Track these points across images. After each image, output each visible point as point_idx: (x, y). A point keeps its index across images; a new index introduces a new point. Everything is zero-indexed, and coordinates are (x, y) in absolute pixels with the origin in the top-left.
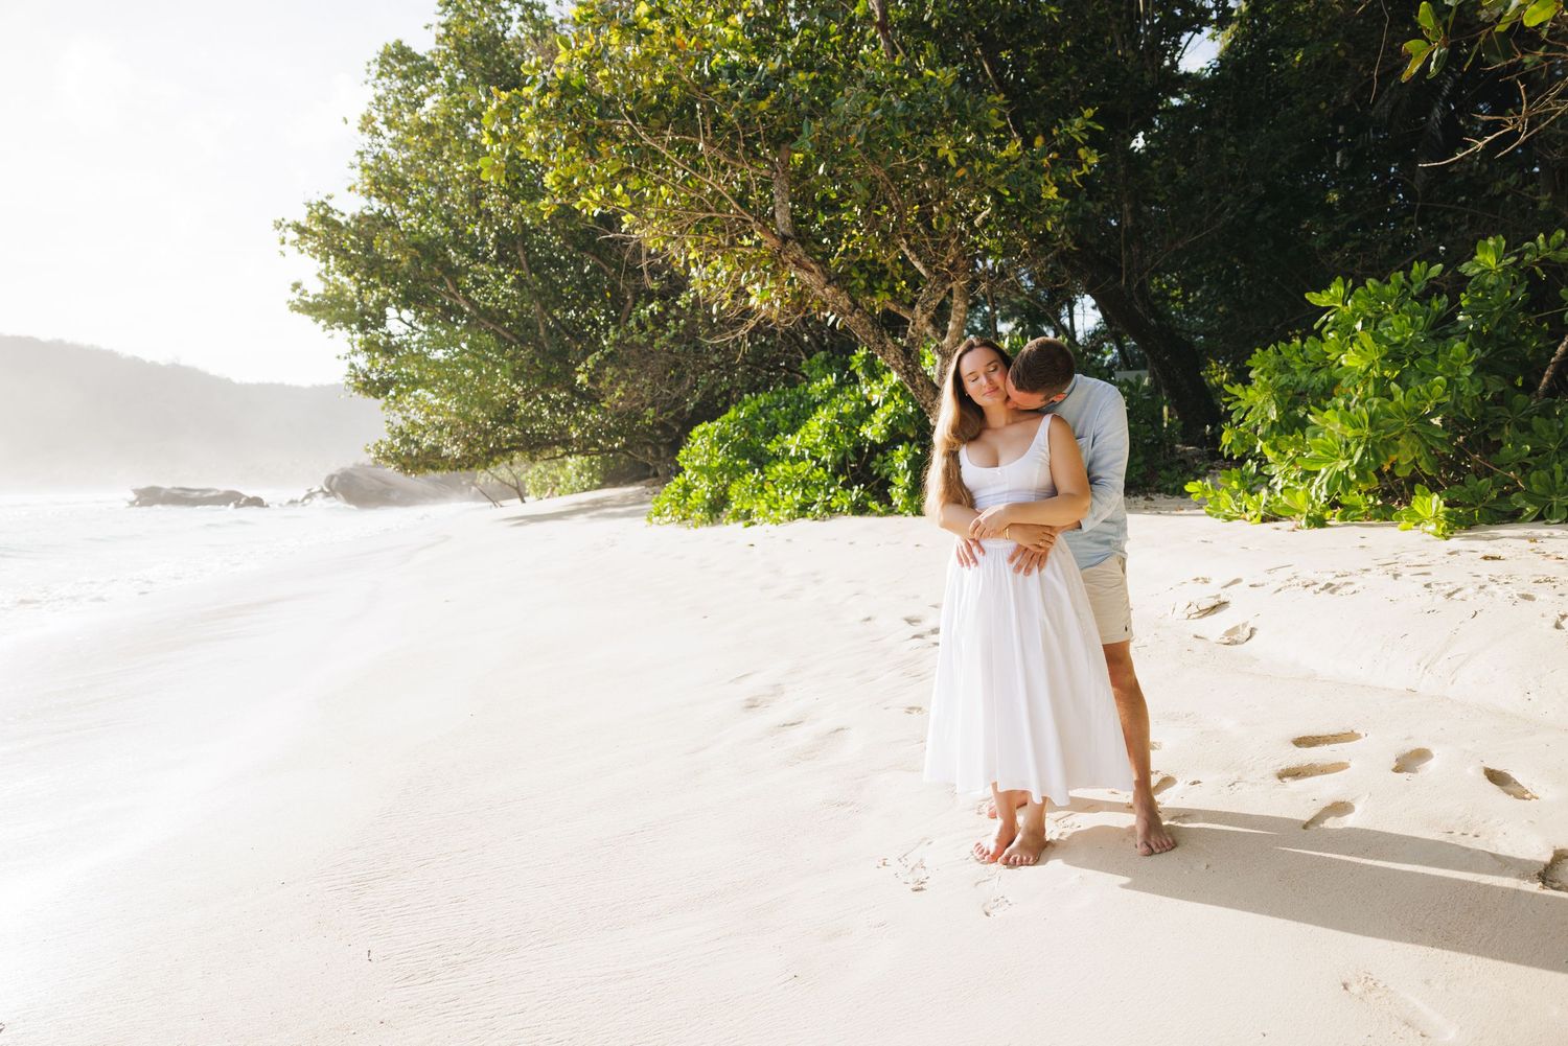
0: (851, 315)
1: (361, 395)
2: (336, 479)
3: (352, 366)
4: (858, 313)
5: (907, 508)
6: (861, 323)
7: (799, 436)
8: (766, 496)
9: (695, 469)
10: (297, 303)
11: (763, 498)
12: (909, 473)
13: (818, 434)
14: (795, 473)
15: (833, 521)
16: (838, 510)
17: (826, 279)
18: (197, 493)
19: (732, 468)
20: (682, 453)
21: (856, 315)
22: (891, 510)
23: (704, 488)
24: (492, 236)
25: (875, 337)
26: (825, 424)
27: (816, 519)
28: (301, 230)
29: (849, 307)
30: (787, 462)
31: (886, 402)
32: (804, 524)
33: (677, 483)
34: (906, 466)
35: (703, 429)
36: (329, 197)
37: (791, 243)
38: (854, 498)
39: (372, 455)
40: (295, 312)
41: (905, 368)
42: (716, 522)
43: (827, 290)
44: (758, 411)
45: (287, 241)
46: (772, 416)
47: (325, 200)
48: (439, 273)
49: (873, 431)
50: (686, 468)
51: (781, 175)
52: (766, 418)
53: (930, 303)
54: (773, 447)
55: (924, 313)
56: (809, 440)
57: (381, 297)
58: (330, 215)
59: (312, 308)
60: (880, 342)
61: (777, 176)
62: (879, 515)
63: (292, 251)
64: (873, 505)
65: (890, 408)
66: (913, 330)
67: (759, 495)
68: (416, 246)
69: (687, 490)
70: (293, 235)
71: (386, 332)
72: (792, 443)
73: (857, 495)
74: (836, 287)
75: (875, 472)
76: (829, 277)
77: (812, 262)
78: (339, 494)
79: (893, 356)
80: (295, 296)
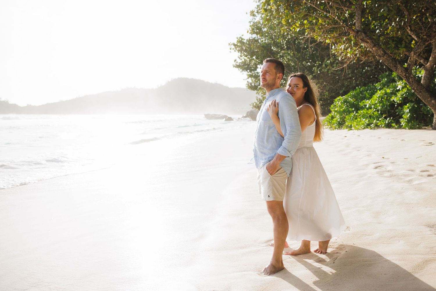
0: (383, 57)
1: (250, 90)
2: (249, 113)
3: (248, 82)
4: (386, 56)
5: (406, 126)
6: (387, 60)
7: (370, 101)
8: (356, 120)
9: (335, 111)
10: (235, 65)
11: (355, 121)
12: (409, 114)
13: (376, 100)
14: (367, 113)
15: (378, 130)
16: (380, 126)
17: (373, 45)
18: (218, 116)
19: (347, 111)
20: (332, 106)
21: (385, 57)
22: (400, 127)
23: (338, 118)
24: (285, 42)
25: (393, 65)
26: (379, 97)
27: (371, 129)
28: (235, 45)
29: (382, 54)
30: (366, 109)
31: (403, 88)
32: (367, 130)
33: (330, 116)
34: (408, 111)
35: (339, 98)
36: (243, 35)
37: (360, 33)
38: (387, 122)
39: (252, 106)
40: (234, 68)
41: (405, 75)
42: (340, 128)
43: (374, 49)
44: (359, 92)
45: (232, 49)
46: (364, 94)
47: (241, 36)
48: (270, 54)
49: (397, 99)
50: (332, 111)
51: (358, 9)
52: (362, 95)
53: (418, 50)
54: (361, 104)
55: (415, 54)
56: (373, 102)
57: (255, 62)
58: (242, 41)
59: (238, 66)
60: (395, 66)
61: (357, 10)
62: (396, 128)
63: (232, 51)
64: (394, 125)
65: (405, 90)
66: (410, 61)
67: (354, 120)
68: (263, 47)
69: (333, 118)
70: (233, 47)
71: (257, 72)
72: (368, 103)
73: (388, 121)
74: (377, 47)
75: (397, 113)
76: (375, 44)
77: (368, 39)
78: (250, 117)
79: (400, 71)
80: (234, 63)
